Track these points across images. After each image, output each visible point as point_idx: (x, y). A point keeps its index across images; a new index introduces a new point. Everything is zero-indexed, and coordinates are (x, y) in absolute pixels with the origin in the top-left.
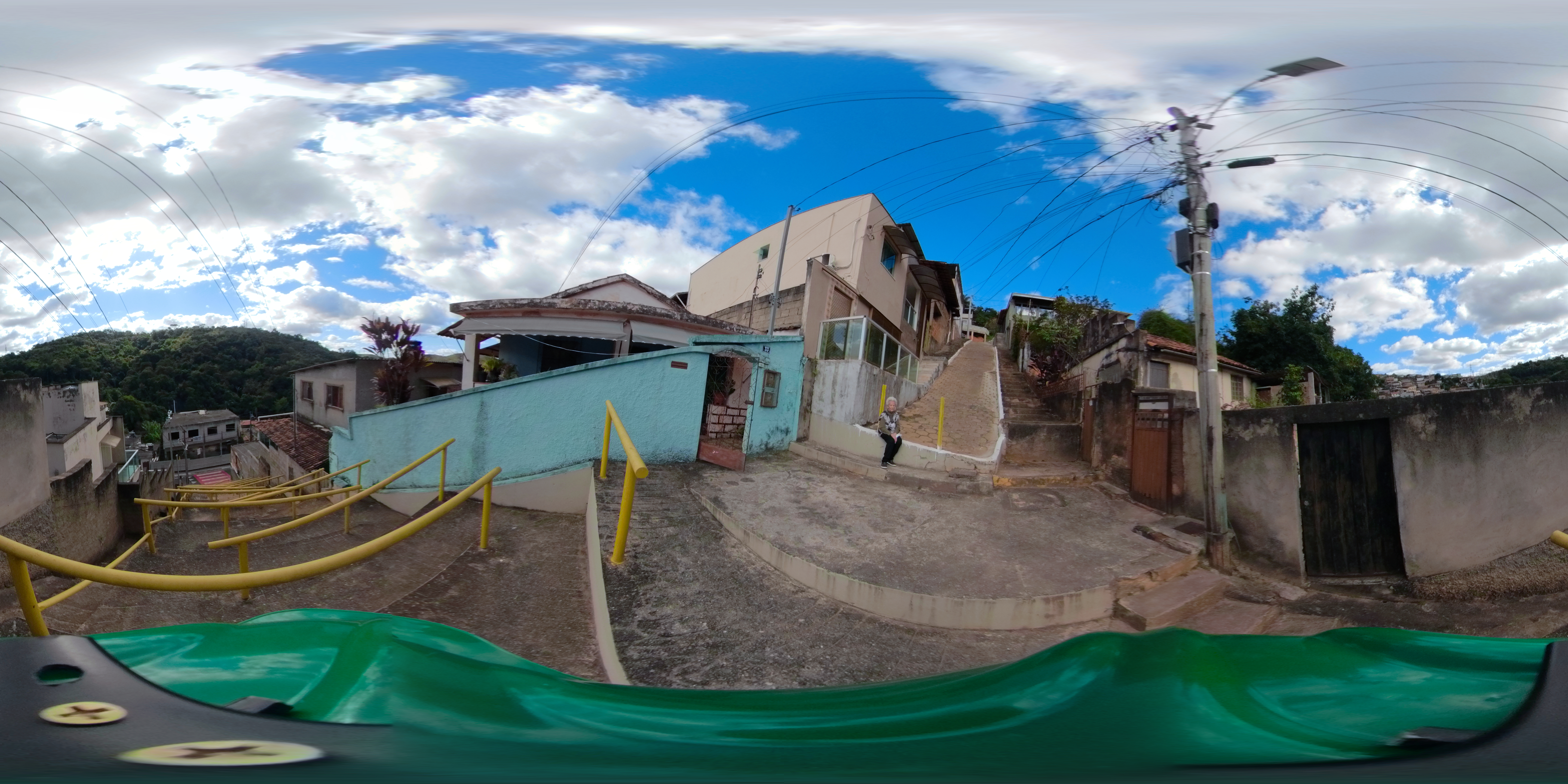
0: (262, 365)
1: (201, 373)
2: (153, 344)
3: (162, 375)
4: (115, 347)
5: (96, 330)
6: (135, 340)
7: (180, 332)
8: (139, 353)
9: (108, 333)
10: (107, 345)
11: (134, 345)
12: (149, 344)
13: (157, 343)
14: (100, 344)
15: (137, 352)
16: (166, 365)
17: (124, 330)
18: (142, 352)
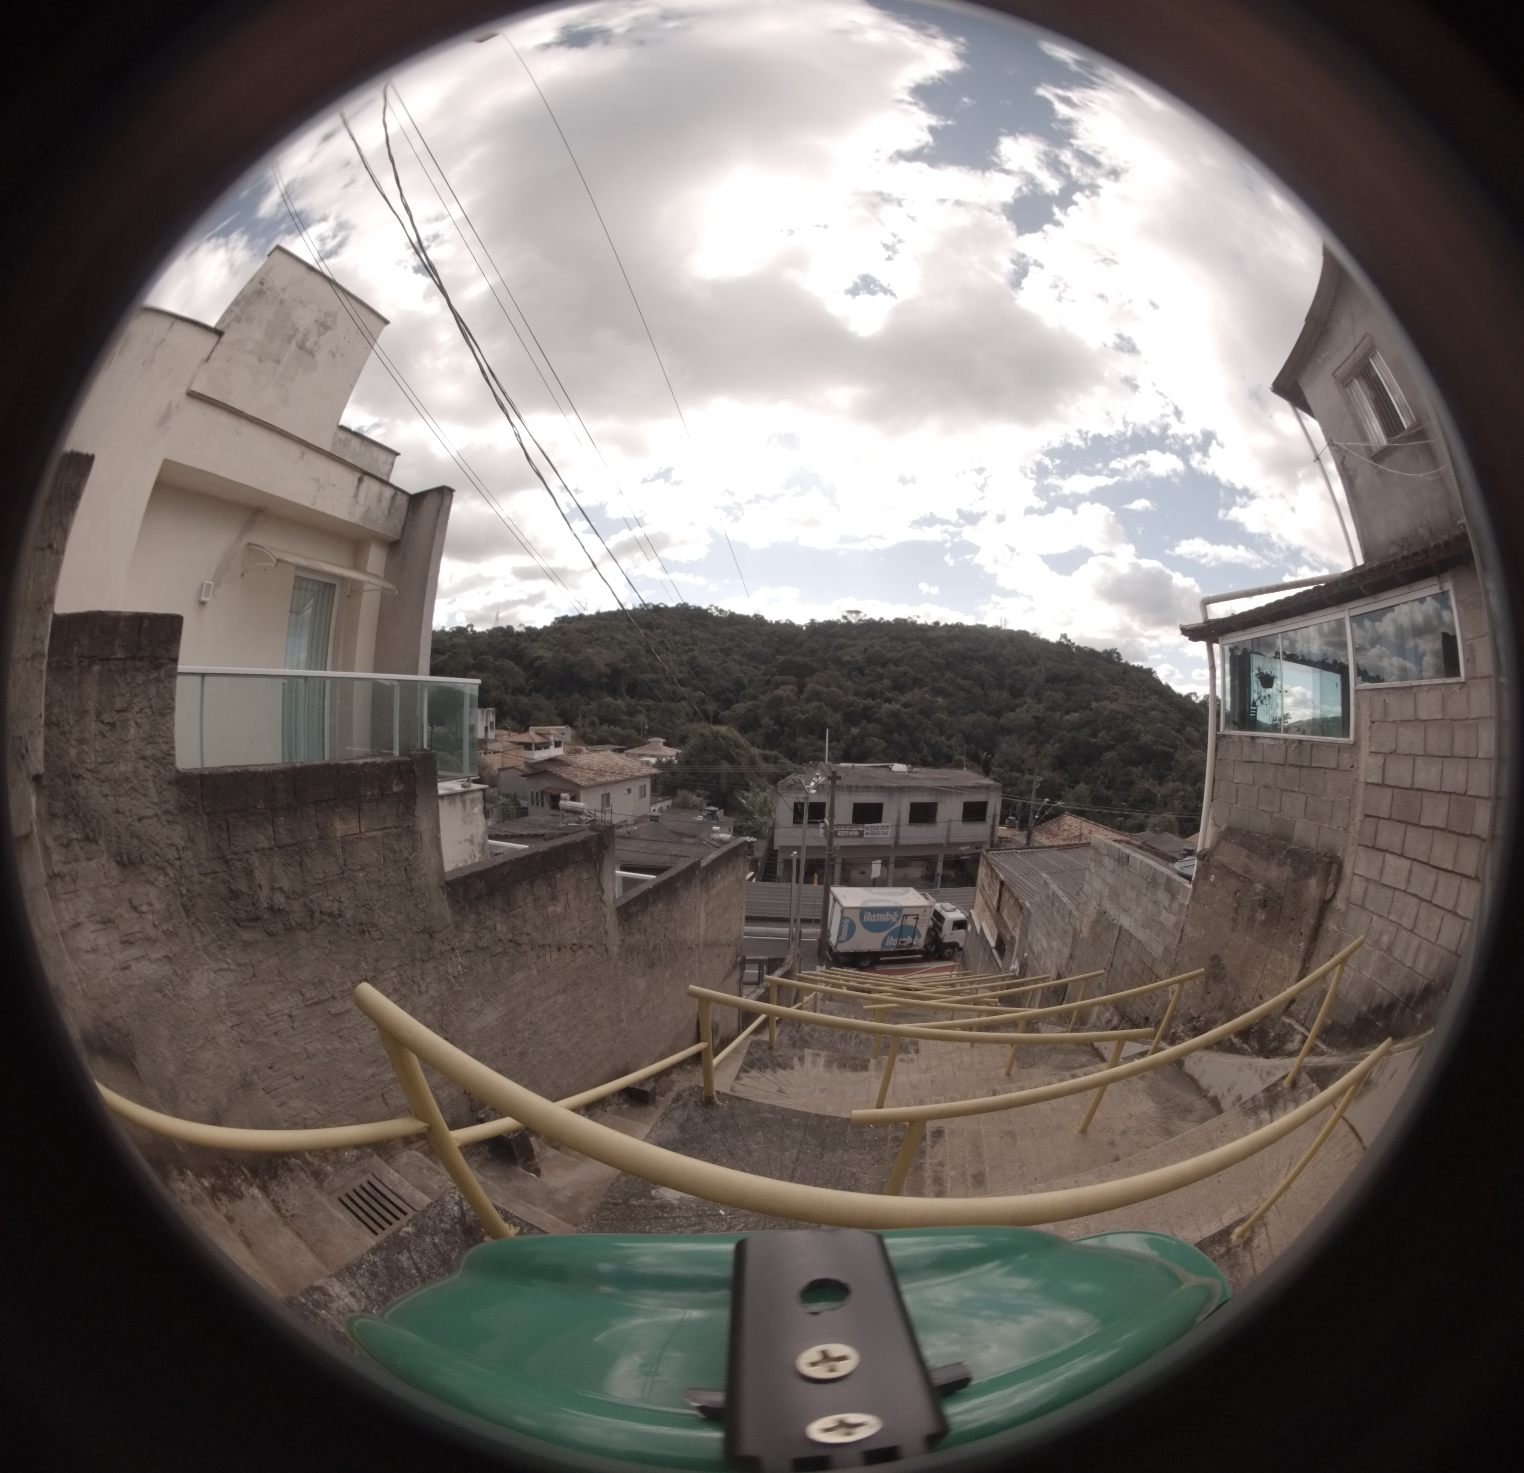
0: (1039, 709)
1: (903, 710)
2: (806, 645)
3: (815, 704)
4: (725, 642)
8: (773, 660)
10: (711, 636)
11: (764, 643)
14: (696, 632)
15: (769, 659)
16: (828, 686)
18: (781, 659)
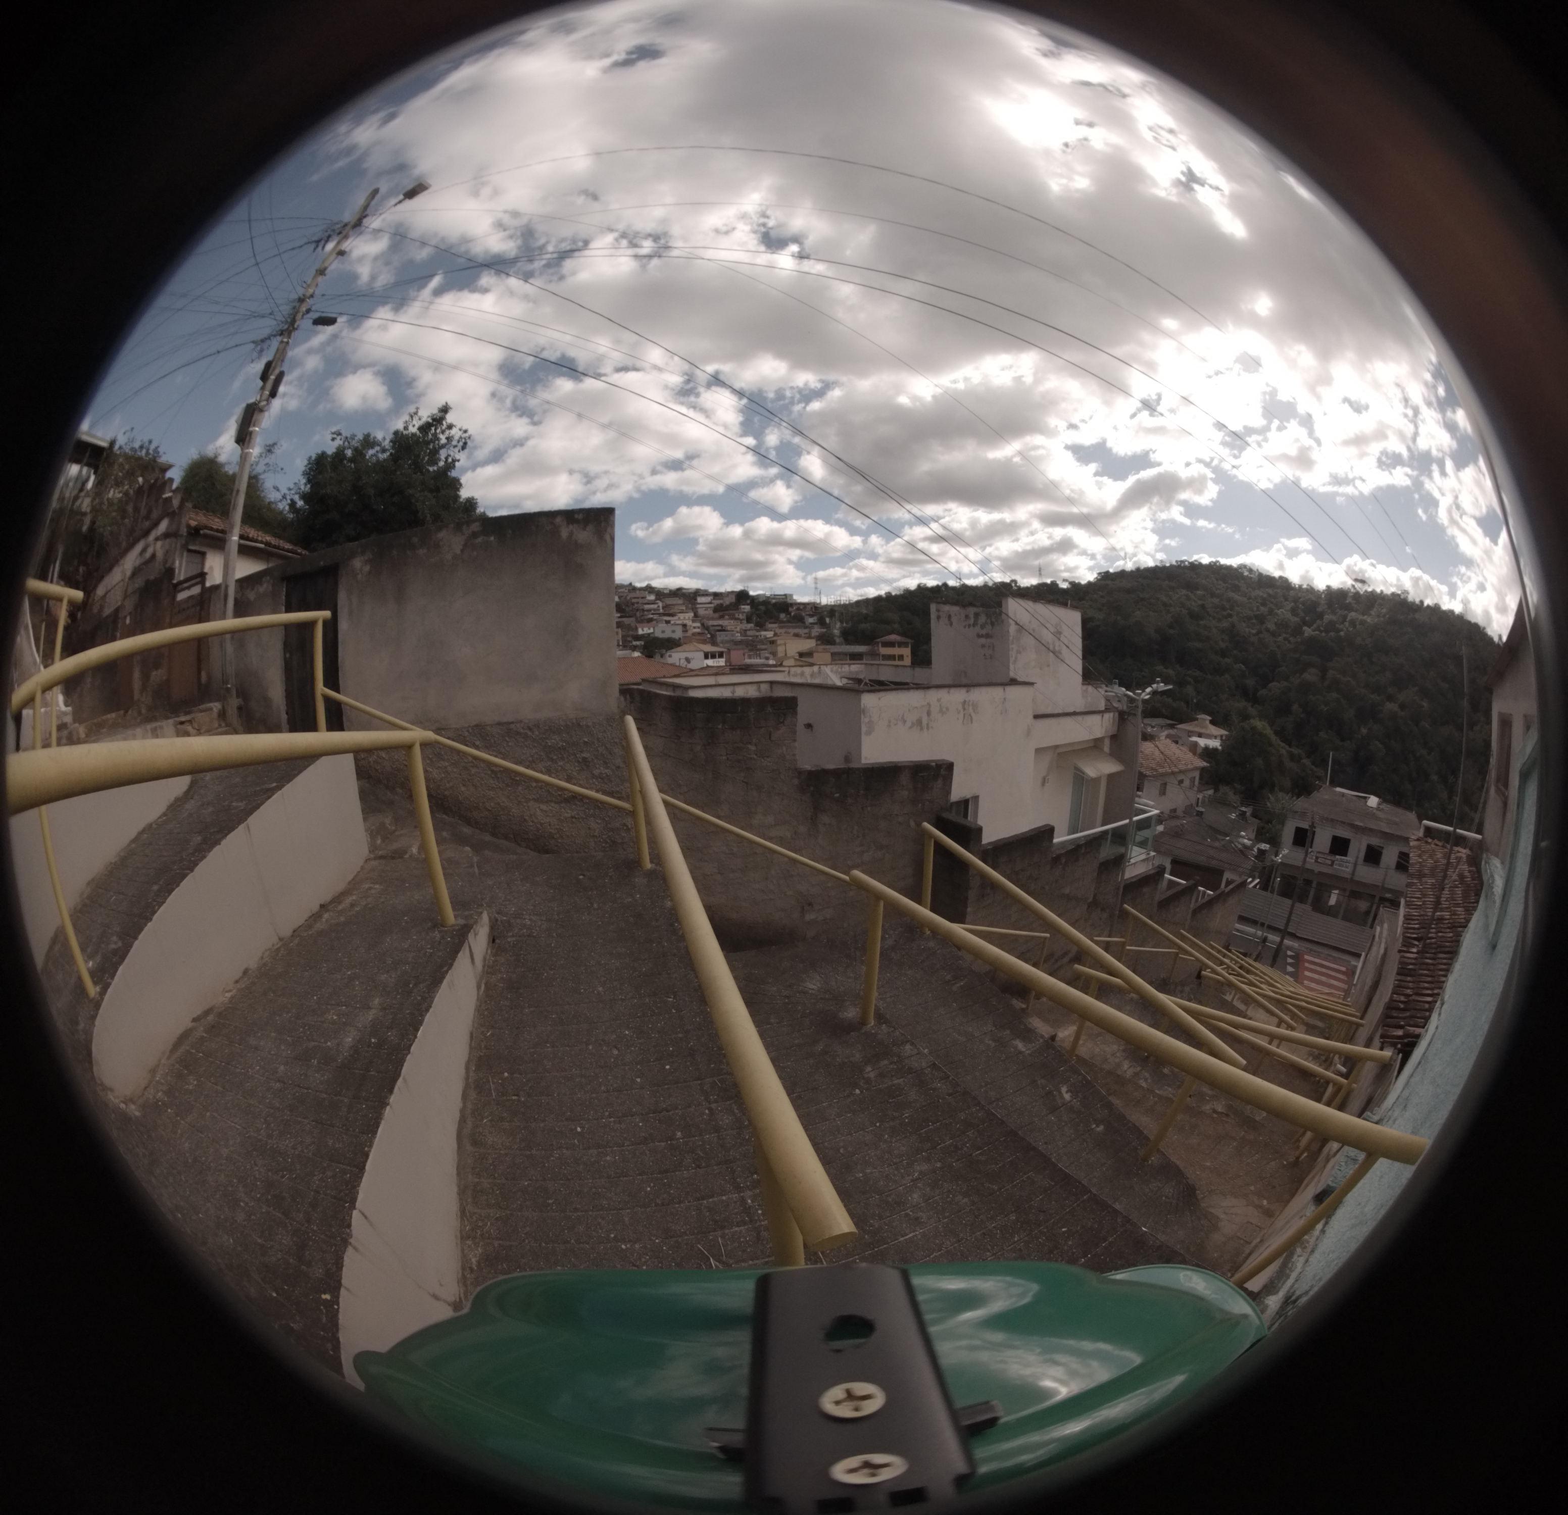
2: (1328, 617)
3: (1335, 695)
4: (1258, 607)
5: (1224, 561)
6: (1296, 600)
7: (1373, 600)
8: (1301, 633)
9: (1246, 574)
10: (1245, 599)
11: (1294, 611)
12: (1321, 616)
13: (1334, 618)
14: (1231, 594)
15: (1298, 631)
17: (1277, 574)
18: (1308, 631)
